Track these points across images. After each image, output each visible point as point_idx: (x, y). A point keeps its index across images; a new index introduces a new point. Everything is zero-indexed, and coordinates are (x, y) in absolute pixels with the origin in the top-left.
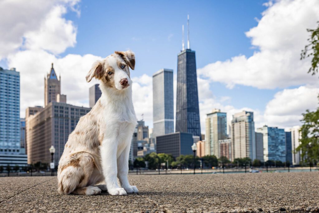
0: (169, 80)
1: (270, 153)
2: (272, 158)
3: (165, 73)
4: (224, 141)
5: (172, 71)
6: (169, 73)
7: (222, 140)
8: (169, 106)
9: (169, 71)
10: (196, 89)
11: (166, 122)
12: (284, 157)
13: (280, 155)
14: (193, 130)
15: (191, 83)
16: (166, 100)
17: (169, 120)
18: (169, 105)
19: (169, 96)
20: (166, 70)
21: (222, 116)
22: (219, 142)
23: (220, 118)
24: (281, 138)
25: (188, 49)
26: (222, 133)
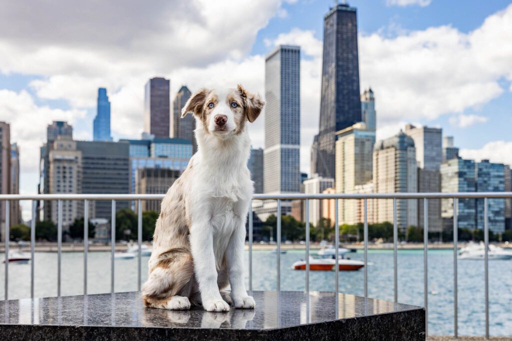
0: (290, 67)
1: (463, 212)
2: (468, 225)
3: (284, 53)
4: (363, 189)
5: (297, 49)
6: (290, 53)
7: (360, 187)
8: (290, 119)
9: (290, 48)
10: (355, 84)
11: (282, 150)
12: (501, 221)
13: (492, 218)
15: (346, 73)
16: (284, 106)
17: (291, 146)
18: (290, 116)
19: (291, 98)
20: (284, 48)
21: (367, 136)
22: (355, 190)
23: (360, 141)
24: (495, 181)
25: (342, 5)
26: (363, 171)
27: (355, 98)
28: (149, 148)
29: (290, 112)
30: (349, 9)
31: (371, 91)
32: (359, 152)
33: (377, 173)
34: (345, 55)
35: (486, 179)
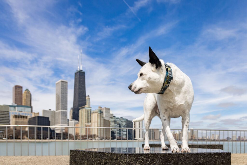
3: (62, 82)
4: (88, 124)
5: (66, 82)
11: (62, 112)
16: (62, 98)
18: (64, 102)
19: (64, 96)
21: (89, 109)
22: (85, 124)
23: (87, 110)
24: (124, 124)
25: (80, 70)
26: (88, 119)
28: (15, 108)
30: (83, 71)
31: (89, 96)
32: (86, 113)
33: (92, 120)
34: (81, 85)
35: (122, 123)
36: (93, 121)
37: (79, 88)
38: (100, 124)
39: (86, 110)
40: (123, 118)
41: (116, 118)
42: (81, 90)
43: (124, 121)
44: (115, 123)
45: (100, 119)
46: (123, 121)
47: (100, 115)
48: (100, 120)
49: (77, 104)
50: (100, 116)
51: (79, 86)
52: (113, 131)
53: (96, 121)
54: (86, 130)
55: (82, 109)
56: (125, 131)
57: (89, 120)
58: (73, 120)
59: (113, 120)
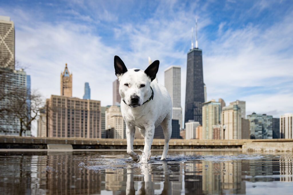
0: (177, 75)
3: (174, 69)
4: (216, 127)
6: (177, 69)
8: (177, 97)
14: (198, 117)
16: (174, 92)
19: (177, 88)
21: (216, 105)
22: (213, 127)
23: (214, 106)
24: (269, 123)
25: (196, 48)
26: (216, 119)
27: (201, 88)
29: (177, 94)
30: (199, 50)
32: (214, 111)
33: (223, 120)
34: (197, 69)
35: (265, 122)
36: (226, 121)
37: (195, 75)
38: (237, 126)
39: (212, 106)
40: (267, 115)
41: (258, 116)
42: (198, 77)
43: (269, 120)
44: (256, 124)
45: (237, 118)
46: (267, 120)
47: (237, 112)
48: (237, 120)
49: (192, 97)
50: (237, 114)
51: (194, 71)
52: (252, 135)
53: (231, 121)
54: (215, 135)
55: (207, 105)
56: (270, 135)
57: (218, 120)
58: (192, 121)
59: (253, 118)
